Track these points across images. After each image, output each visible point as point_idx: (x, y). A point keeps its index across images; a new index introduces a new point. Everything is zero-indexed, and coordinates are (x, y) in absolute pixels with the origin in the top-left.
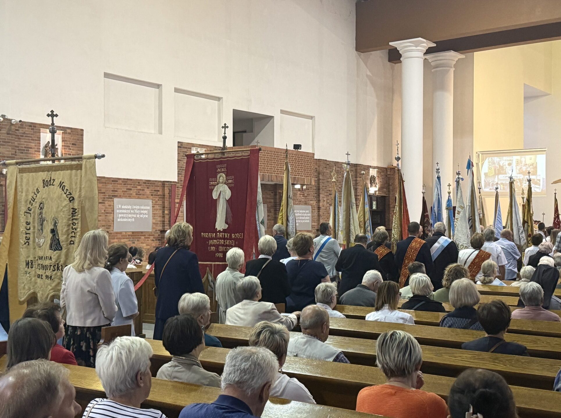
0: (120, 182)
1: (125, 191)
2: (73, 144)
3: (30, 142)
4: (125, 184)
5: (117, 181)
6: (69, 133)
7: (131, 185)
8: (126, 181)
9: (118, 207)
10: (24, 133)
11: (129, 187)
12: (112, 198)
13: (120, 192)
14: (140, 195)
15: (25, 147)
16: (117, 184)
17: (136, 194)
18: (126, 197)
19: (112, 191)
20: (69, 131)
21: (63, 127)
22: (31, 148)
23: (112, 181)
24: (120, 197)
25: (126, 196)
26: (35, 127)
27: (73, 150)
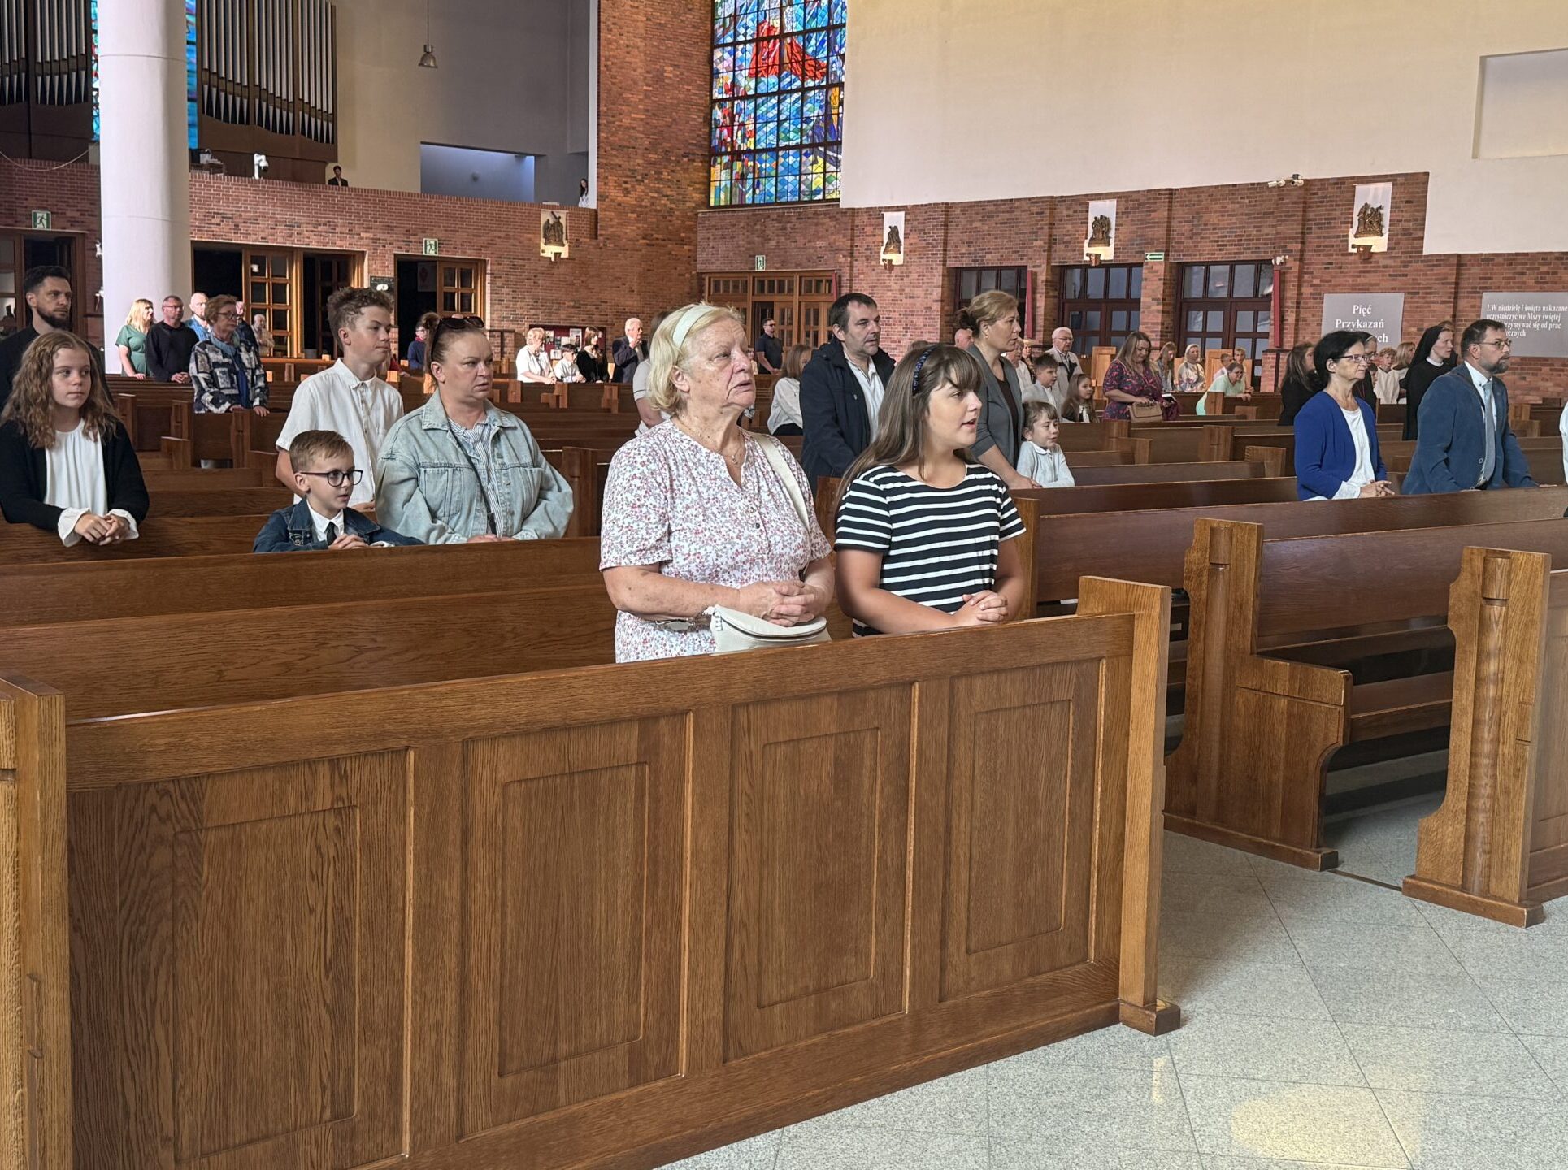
0: (1501, 260)
1: (1509, 278)
2: (1407, 202)
3: (1335, 210)
4: (1511, 264)
5: (1493, 260)
6: (1402, 184)
7: (1526, 264)
8: (1512, 259)
9: (1490, 308)
10: (1326, 197)
11: (1519, 268)
12: (1479, 292)
13: (1497, 280)
14: (1547, 283)
15: (1326, 219)
16: (1493, 265)
17: (1536, 283)
18: (1511, 289)
19: (1481, 278)
20: (1400, 180)
21: (1391, 175)
22: (1335, 219)
23: (1483, 260)
24: (1498, 289)
25: (1513, 287)
26: (1343, 183)
27: (1406, 211)
